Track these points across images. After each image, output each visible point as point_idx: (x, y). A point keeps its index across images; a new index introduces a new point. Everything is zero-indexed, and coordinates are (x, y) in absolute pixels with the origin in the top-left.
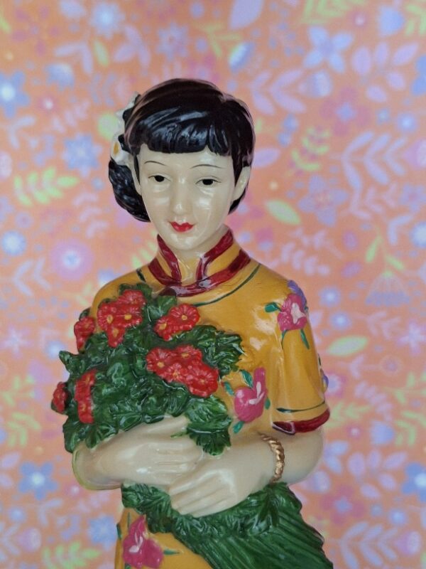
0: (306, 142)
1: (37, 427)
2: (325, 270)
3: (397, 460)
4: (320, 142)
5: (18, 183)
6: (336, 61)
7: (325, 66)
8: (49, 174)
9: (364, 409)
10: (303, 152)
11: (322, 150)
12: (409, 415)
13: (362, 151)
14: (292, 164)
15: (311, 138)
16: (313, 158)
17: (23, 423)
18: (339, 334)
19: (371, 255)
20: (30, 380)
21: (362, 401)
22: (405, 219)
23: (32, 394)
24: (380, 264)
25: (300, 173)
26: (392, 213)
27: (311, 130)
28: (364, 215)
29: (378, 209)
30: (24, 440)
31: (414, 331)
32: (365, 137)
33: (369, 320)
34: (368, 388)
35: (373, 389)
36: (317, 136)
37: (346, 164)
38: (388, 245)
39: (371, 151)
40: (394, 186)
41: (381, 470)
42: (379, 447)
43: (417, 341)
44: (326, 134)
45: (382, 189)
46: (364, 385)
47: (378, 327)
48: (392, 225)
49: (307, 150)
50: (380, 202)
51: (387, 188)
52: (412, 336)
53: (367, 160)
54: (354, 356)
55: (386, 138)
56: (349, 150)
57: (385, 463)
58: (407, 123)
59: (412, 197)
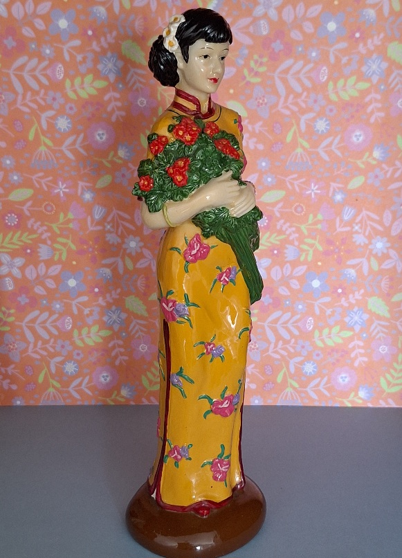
0: (252, 64)
1: (73, 247)
2: (261, 147)
3: (301, 270)
4: (261, 64)
5: (68, 83)
6: (273, 13)
7: (265, 16)
8: (89, 78)
9: (282, 237)
10: (251, 70)
11: (262, 69)
12: (309, 241)
13: (287, 71)
14: (244, 78)
15: (256, 62)
16: (257, 74)
17: (64, 245)
18: (269, 189)
19: (289, 138)
20: (70, 216)
21: (280, 232)
22: (311, 115)
23: (71, 225)
24: (294, 144)
25: (248, 83)
26: (303, 112)
27: (256, 57)
28: (287, 112)
29: (295, 109)
30: (64, 257)
31: (314, 187)
32: (289, 62)
33: (287, 179)
34: (284, 223)
35: (288, 224)
36: (260, 60)
37: (277, 79)
38: (300, 131)
39: (292, 72)
40: (305, 94)
41: (291, 277)
42: (290, 262)
43: (315, 194)
44: (265, 60)
45: (298, 95)
46: (282, 221)
47: (292, 184)
48: (303, 119)
49: (253, 69)
50: (296, 104)
51: (301, 95)
52: (313, 190)
53: (289, 77)
54: (277, 203)
55: (301, 63)
56: (279, 70)
57: (294, 272)
58: (314, 54)
59: (315, 101)
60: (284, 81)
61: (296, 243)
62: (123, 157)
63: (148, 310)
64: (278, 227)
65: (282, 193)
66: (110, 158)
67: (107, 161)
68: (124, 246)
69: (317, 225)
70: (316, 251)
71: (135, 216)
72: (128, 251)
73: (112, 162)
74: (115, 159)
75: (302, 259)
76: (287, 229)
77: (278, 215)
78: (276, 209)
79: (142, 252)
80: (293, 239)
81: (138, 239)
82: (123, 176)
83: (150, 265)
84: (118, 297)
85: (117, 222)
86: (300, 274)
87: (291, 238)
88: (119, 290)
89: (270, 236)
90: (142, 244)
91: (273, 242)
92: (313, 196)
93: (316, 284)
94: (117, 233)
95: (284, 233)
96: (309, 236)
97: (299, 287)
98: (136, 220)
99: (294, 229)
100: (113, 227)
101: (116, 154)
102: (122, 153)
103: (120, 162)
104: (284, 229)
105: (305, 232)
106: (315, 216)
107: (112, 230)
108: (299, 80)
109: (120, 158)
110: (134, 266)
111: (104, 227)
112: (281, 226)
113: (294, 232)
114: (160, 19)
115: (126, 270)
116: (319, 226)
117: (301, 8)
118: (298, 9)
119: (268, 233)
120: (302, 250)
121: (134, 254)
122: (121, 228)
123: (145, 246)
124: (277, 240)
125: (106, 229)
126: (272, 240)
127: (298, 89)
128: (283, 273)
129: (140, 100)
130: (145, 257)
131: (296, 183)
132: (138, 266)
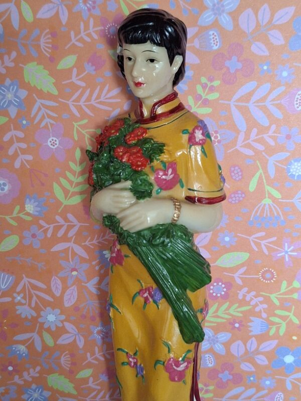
0: (199, 89)
3: (271, 345)
4: (212, 89)
6: (225, 20)
7: (216, 25)
9: (245, 308)
10: (198, 98)
11: (213, 96)
12: (282, 313)
13: (247, 97)
15: (204, 86)
16: (206, 103)
18: (227, 250)
19: (252, 186)
21: (243, 302)
22: (283, 155)
24: (260, 192)
26: (271, 151)
27: (204, 80)
28: (250, 152)
29: (260, 147)
31: (289, 248)
32: (250, 86)
33: (251, 238)
34: (248, 292)
35: (253, 293)
36: (209, 84)
37: (233, 109)
38: (268, 177)
39: (254, 98)
40: (274, 127)
41: (257, 352)
42: (256, 336)
43: (290, 256)
44: (216, 83)
45: (263, 130)
46: (245, 290)
47: (258, 245)
48: (272, 161)
49: (200, 96)
50: (261, 141)
51: (268, 128)
52: (286, 252)
53: (251, 106)
54: (238, 267)
55: (267, 86)
56: (236, 97)
57: (261, 348)
58: (285, 74)
59: (288, 137)
60: (245, 111)
61: (264, 315)
62: (31, 212)
63: (76, 388)
64: (240, 297)
65: (245, 256)
66: (14, 215)
67: (12, 218)
68: (40, 320)
69: (292, 294)
70: (290, 323)
71: (52, 284)
72: (46, 326)
73: (17, 219)
74: (21, 215)
75: (272, 332)
76: (252, 299)
77: (239, 282)
78: (236, 275)
79: (64, 326)
80: (261, 311)
81: (58, 311)
82: (34, 236)
83: (75, 341)
84: (37, 375)
85: (29, 291)
86: (268, 349)
87: (257, 309)
88: (38, 369)
89: (229, 307)
90: (63, 317)
91: (235, 314)
92: (287, 259)
93: (289, 359)
94: (30, 305)
95: (248, 303)
96: (282, 308)
97: (267, 362)
98: (53, 289)
99: (261, 299)
100: (24, 298)
101: (22, 209)
102: (30, 207)
103: (28, 218)
104: (248, 299)
105: (277, 302)
106: (290, 284)
107: (23, 301)
108: (264, 109)
109: (28, 214)
110: (55, 342)
111: (14, 298)
112: (245, 296)
113: (261, 303)
114: (72, 33)
115: (45, 347)
116: (295, 296)
117: (265, 11)
118: (260, 13)
119: (227, 304)
120: (273, 323)
121: (53, 329)
122: (35, 298)
123: (67, 320)
124: (238, 312)
125: (16, 301)
126: (231, 311)
127: (265, 122)
128: (246, 349)
129: (50, 139)
130: (67, 332)
131: (263, 242)
132: (60, 341)
